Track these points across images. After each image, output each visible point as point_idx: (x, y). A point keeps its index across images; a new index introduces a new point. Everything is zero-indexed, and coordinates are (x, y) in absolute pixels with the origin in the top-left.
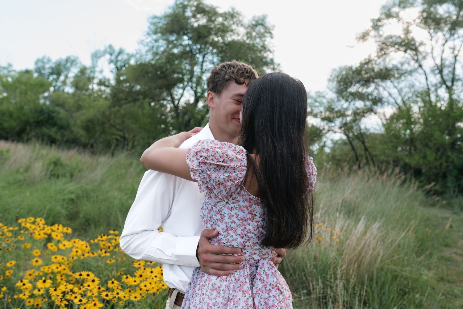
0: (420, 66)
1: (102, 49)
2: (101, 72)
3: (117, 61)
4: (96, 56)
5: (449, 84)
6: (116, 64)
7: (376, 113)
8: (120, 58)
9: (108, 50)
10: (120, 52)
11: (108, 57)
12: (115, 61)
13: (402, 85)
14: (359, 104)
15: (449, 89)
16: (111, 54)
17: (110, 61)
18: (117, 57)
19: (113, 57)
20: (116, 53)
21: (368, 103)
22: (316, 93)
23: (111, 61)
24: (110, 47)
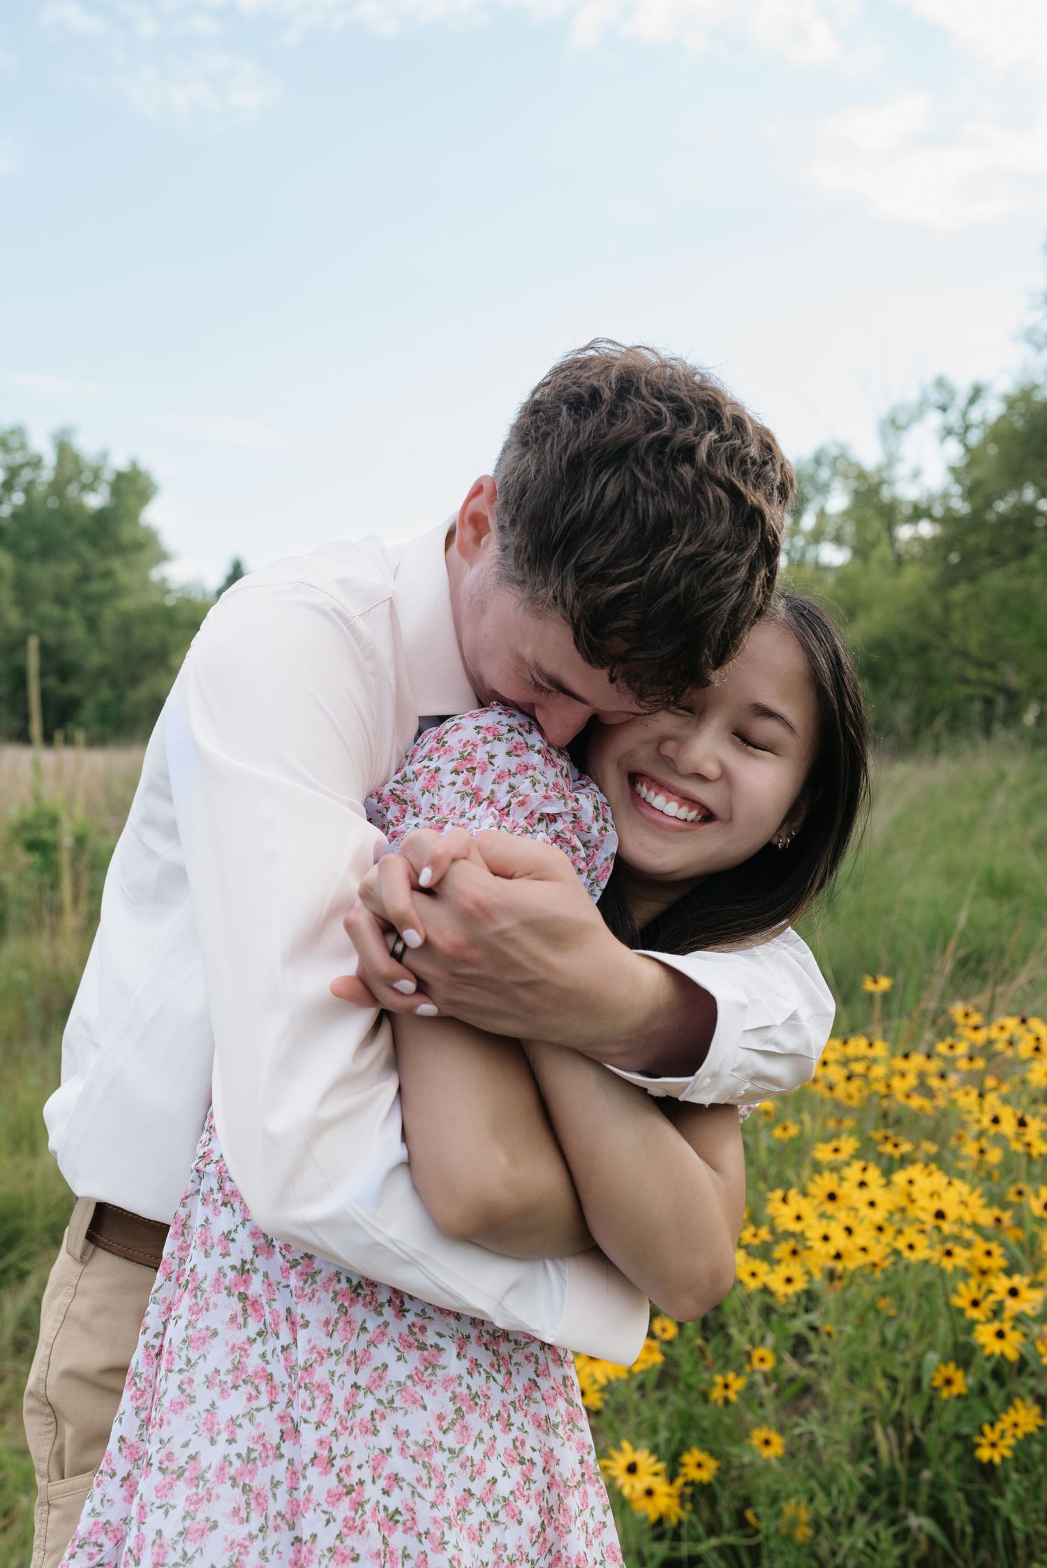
1: (913, 396)
2: (916, 474)
3: (967, 428)
4: (894, 425)
6: (962, 438)
8: (975, 415)
9: (935, 397)
10: (976, 394)
11: (934, 420)
12: (961, 431)
16: (944, 409)
17: (944, 433)
18: (964, 414)
19: (954, 418)
20: (961, 401)
23: (948, 432)
24: (941, 383)
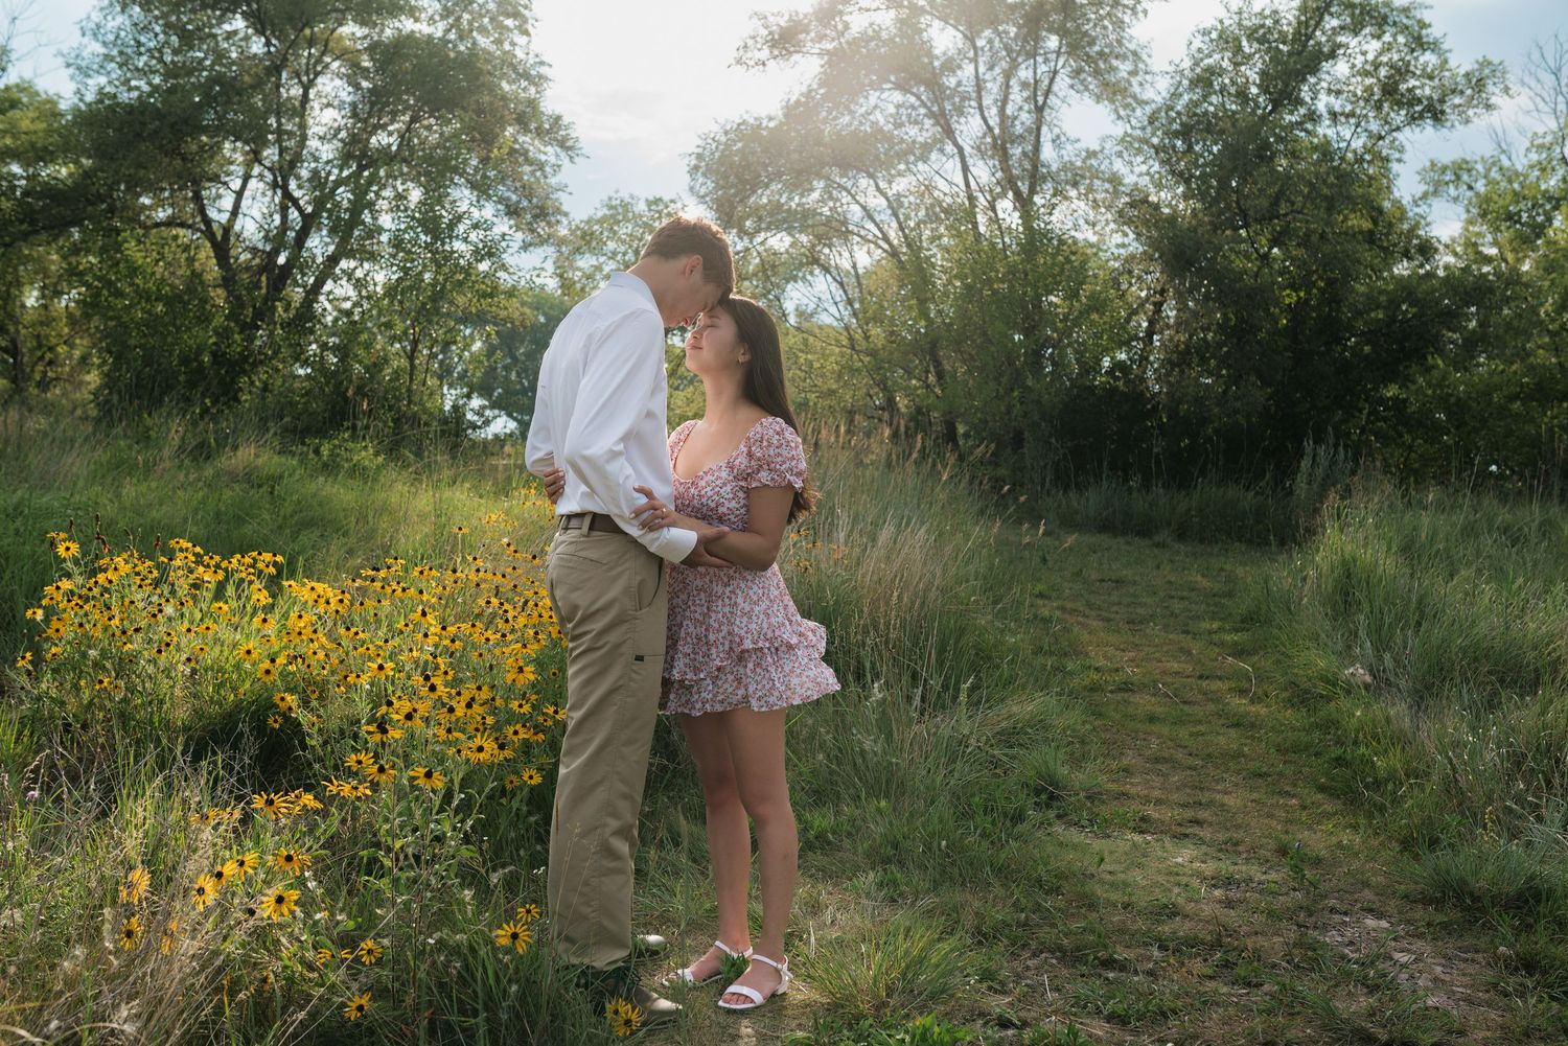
0: (949, 133)
5: (1024, 188)
7: (826, 269)
13: (901, 185)
14: (779, 242)
15: (1024, 204)
21: (804, 239)
22: (649, 203)
